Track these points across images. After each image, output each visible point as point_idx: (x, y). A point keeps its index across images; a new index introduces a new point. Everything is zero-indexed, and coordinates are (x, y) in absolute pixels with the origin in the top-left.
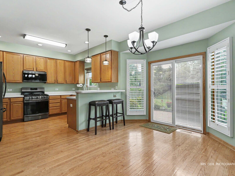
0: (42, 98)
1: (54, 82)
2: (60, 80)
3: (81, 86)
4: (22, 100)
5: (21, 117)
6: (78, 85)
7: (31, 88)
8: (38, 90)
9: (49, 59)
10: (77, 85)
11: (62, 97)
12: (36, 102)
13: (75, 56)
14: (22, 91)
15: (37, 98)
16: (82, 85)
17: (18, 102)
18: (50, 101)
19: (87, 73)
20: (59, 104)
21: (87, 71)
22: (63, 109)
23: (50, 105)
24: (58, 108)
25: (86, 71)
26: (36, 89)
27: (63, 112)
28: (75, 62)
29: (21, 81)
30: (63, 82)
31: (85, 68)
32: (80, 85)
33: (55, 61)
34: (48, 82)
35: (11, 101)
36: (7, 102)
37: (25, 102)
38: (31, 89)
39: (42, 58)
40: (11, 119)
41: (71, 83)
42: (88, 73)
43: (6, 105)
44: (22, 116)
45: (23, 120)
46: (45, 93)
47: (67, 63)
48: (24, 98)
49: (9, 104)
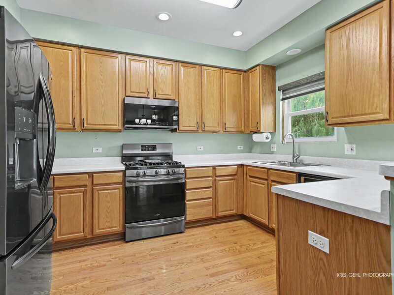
0: (168, 174)
1: (195, 129)
2: (211, 122)
3: (267, 138)
4: (120, 180)
5: (118, 229)
6: (256, 138)
7: (142, 146)
8: (158, 151)
9: (184, 64)
10: (254, 136)
11: (217, 172)
12: (154, 186)
13: (246, 53)
14: (123, 153)
15: (157, 174)
16: (269, 136)
17: (109, 184)
18: (189, 184)
19: (283, 99)
20: (209, 193)
21: (283, 94)
22: (221, 206)
23: (189, 195)
24: (208, 205)
25: (280, 95)
26: (154, 148)
27: (220, 214)
28: (245, 72)
29: (120, 127)
30: (217, 129)
31: (278, 84)
32: (265, 135)
33: (197, 72)
34: (181, 128)
35: (95, 182)
36: (85, 186)
37: (128, 185)
38: (144, 147)
39: (167, 62)
40: (94, 233)
41: (238, 132)
42: (286, 101)
43: (81, 194)
44: (121, 226)
45: (122, 237)
46: (175, 158)
47: (227, 76)
48: (124, 172)
49: (89, 189)
